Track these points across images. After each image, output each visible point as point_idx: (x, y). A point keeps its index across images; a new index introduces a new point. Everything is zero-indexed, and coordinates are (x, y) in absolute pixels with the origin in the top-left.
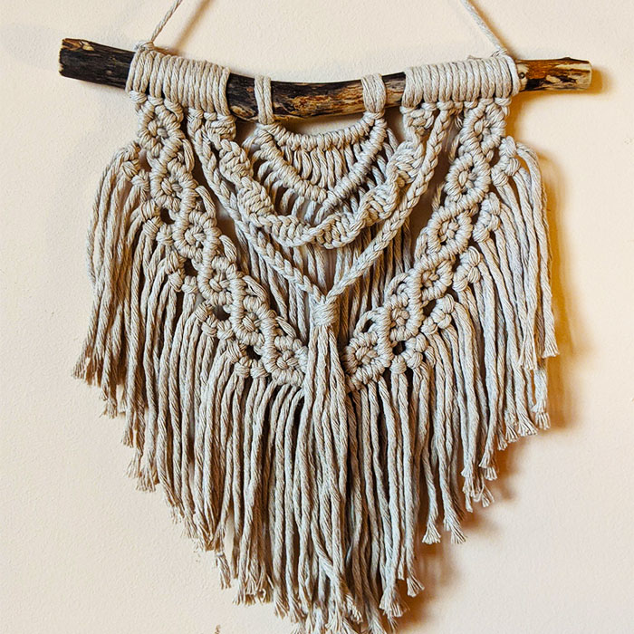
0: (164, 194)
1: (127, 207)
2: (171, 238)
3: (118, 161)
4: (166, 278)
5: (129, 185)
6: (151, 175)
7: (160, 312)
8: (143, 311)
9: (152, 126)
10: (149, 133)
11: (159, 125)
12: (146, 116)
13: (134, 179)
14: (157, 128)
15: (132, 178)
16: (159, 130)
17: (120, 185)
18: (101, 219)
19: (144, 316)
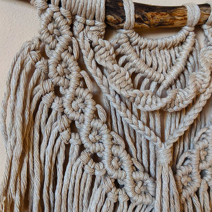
0: (58, 75)
1: (31, 84)
2: (63, 107)
3: (26, 50)
4: (58, 134)
5: (33, 68)
6: (49, 61)
7: (54, 159)
8: (42, 159)
9: (50, 26)
10: (48, 31)
11: (55, 26)
12: (47, 19)
13: (37, 64)
14: (54, 28)
15: (36, 63)
16: (55, 30)
17: (28, 68)
18: (12, 92)
19: (43, 162)
